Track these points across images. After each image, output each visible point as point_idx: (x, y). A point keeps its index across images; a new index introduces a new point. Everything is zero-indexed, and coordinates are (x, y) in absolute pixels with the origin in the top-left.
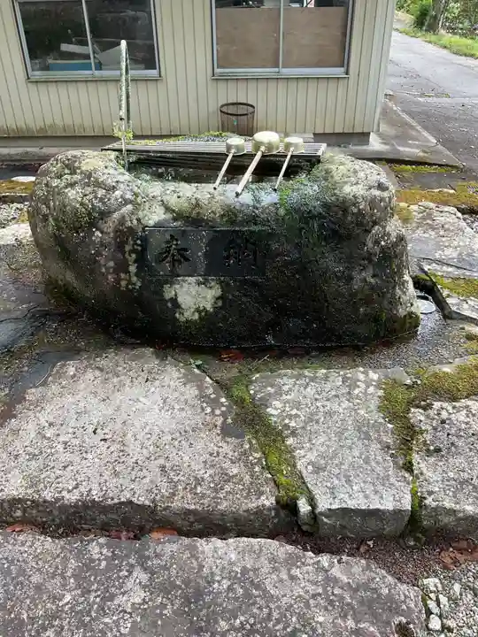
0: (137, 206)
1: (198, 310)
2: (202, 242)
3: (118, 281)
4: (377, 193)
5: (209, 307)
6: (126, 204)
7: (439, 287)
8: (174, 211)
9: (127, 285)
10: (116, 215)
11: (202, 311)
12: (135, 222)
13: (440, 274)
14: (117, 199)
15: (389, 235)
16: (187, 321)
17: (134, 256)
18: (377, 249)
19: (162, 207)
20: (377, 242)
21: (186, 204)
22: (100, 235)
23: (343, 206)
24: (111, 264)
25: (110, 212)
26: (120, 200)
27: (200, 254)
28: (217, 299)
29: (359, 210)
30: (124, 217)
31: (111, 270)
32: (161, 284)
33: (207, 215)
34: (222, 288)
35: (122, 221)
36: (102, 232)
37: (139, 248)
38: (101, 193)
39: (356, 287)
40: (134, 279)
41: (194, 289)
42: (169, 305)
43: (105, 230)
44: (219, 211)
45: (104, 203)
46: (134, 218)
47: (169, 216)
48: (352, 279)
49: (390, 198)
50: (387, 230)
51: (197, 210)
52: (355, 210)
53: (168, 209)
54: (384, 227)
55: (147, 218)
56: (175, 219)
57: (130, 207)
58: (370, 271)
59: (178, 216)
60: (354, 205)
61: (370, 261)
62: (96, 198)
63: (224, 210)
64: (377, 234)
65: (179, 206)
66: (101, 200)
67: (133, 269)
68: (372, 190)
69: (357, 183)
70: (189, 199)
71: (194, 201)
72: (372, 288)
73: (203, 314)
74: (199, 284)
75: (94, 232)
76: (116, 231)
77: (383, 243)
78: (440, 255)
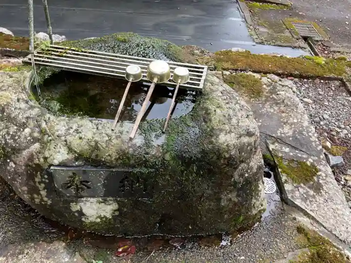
0: (44, 145)
1: (100, 217)
2: (101, 177)
3: (33, 199)
4: (246, 140)
5: (109, 216)
6: (33, 143)
7: (280, 170)
8: (75, 152)
9: (40, 202)
10: (25, 153)
11: (103, 218)
12: (42, 160)
13: (280, 155)
14: (26, 138)
15: (252, 168)
16: (91, 222)
17: (43, 185)
18: (242, 180)
19: (66, 148)
20: (242, 175)
21: (87, 147)
22: (14, 166)
23: (218, 153)
24: (25, 188)
25: (19, 150)
26: (29, 138)
27: (99, 184)
28: (115, 211)
29: (231, 155)
30: (32, 155)
31: (26, 192)
32: (68, 202)
33: (105, 157)
34: (118, 204)
35: (31, 158)
36: (15, 163)
37: (47, 181)
38: (13, 129)
39: (223, 204)
40: (45, 199)
41: (96, 206)
42: (76, 214)
43: (18, 162)
44: (115, 156)
45: (15, 140)
46: (41, 156)
47: (71, 156)
48: (221, 199)
49: (255, 142)
50: (250, 165)
51: (96, 152)
52: (227, 156)
53: (70, 150)
54: (248, 164)
55: (52, 157)
56: (76, 159)
57: (37, 145)
58: (234, 194)
59: (79, 157)
60: (227, 152)
61: (235, 187)
62: (8, 133)
63: (119, 154)
64: (243, 169)
65: (80, 149)
66: (13, 137)
67: (43, 193)
68: (242, 138)
69: (230, 132)
70: (89, 141)
71: (93, 144)
72: (235, 204)
73: (104, 219)
74: (100, 203)
75: (9, 163)
76: (27, 165)
77: (246, 175)
78: (281, 133)
